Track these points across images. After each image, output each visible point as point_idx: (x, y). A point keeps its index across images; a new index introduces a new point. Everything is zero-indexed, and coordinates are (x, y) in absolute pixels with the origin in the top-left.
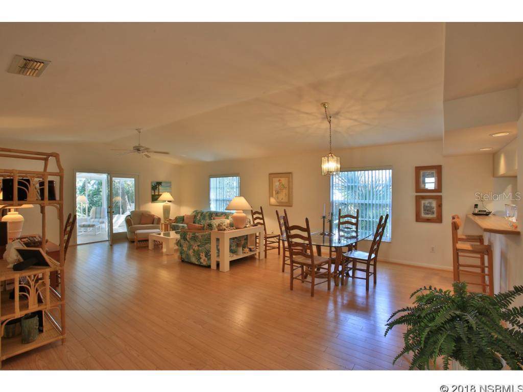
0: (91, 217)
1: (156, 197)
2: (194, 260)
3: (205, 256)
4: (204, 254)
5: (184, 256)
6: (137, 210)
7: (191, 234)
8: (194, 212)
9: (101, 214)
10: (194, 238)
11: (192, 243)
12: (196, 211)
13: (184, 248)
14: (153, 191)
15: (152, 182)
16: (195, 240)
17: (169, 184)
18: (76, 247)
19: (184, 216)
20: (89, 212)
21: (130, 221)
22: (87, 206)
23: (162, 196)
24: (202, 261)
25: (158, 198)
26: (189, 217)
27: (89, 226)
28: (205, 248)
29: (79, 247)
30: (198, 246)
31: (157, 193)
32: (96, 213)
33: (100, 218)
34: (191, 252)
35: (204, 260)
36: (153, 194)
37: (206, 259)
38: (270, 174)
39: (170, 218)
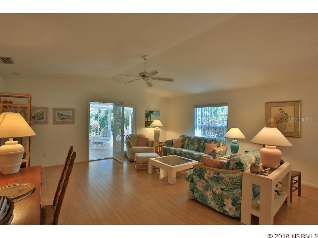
0: (100, 136)
1: (149, 123)
2: (212, 204)
3: (232, 204)
4: (230, 201)
5: (196, 195)
6: (134, 133)
7: (212, 173)
8: (181, 137)
9: (107, 134)
10: (217, 179)
11: (212, 183)
12: (183, 136)
13: (197, 186)
14: (146, 119)
15: (145, 111)
16: (218, 181)
17: (159, 113)
18: (89, 163)
19: (173, 140)
20: (100, 130)
21: (130, 142)
22: (98, 127)
23: (153, 123)
24: (227, 209)
25: (150, 124)
26: (177, 141)
27: (99, 143)
28: (233, 194)
29: (91, 163)
30: (222, 189)
31: (149, 120)
32: (104, 134)
33: (107, 137)
34: (209, 194)
35: (230, 209)
36: (146, 120)
37: (234, 208)
38: (266, 103)
39: (160, 141)
